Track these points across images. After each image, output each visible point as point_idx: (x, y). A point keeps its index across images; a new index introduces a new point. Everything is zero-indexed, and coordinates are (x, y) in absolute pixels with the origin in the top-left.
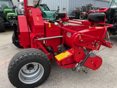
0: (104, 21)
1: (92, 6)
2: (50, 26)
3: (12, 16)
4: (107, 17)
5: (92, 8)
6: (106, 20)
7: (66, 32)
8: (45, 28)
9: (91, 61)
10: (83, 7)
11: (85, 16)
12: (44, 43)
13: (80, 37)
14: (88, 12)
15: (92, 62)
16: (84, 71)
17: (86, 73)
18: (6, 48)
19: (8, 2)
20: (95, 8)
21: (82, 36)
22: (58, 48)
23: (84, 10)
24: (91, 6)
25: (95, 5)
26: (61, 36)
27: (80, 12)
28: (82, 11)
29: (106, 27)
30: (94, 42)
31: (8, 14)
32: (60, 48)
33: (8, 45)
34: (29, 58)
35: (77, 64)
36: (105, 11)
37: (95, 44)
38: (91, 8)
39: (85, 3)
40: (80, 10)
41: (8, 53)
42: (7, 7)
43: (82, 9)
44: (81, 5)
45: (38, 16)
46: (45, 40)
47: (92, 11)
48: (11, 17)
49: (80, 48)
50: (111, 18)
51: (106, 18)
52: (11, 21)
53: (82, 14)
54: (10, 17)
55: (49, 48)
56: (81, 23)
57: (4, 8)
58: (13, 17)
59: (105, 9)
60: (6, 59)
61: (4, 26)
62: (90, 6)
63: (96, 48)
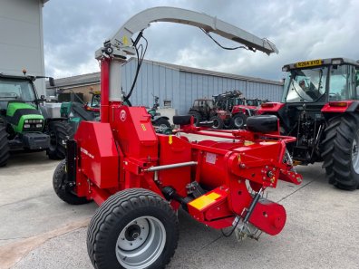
0: (277, 130)
1: (241, 97)
2: (171, 142)
3: (34, 121)
4: (282, 124)
5: (240, 100)
6: (281, 130)
7: (204, 154)
8: (159, 146)
9: (264, 213)
10: (216, 97)
11: (225, 121)
12: (156, 179)
13: (239, 160)
14: (231, 111)
15: (266, 215)
16: (252, 237)
17: (257, 239)
18: (30, 206)
19: (19, 86)
20: (247, 101)
21: (242, 157)
22: (188, 189)
23: (219, 104)
24: (238, 95)
25: (248, 92)
26: (193, 163)
27: (210, 110)
28: (214, 109)
29: (283, 142)
30: (265, 169)
31: (25, 117)
32: (192, 189)
33: (32, 198)
34: (140, 206)
35: (236, 220)
36: (275, 109)
37: (267, 174)
38: (237, 101)
39: (220, 87)
40: (211, 105)
41: (43, 217)
42: (18, 100)
43: (214, 104)
44: (211, 94)
45: (142, 122)
46: (159, 171)
47: (240, 107)
48: (31, 124)
49: (239, 182)
50: (292, 125)
51: (281, 126)
52: (29, 136)
53: (216, 114)
54: (29, 126)
55: (169, 191)
56: (231, 135)
57: (10, 102)
58: (35, 124)
59: (276, 105)
60: (45, 231)
61: (8, 149)
62: (236, 96)
63: (271, 182)
